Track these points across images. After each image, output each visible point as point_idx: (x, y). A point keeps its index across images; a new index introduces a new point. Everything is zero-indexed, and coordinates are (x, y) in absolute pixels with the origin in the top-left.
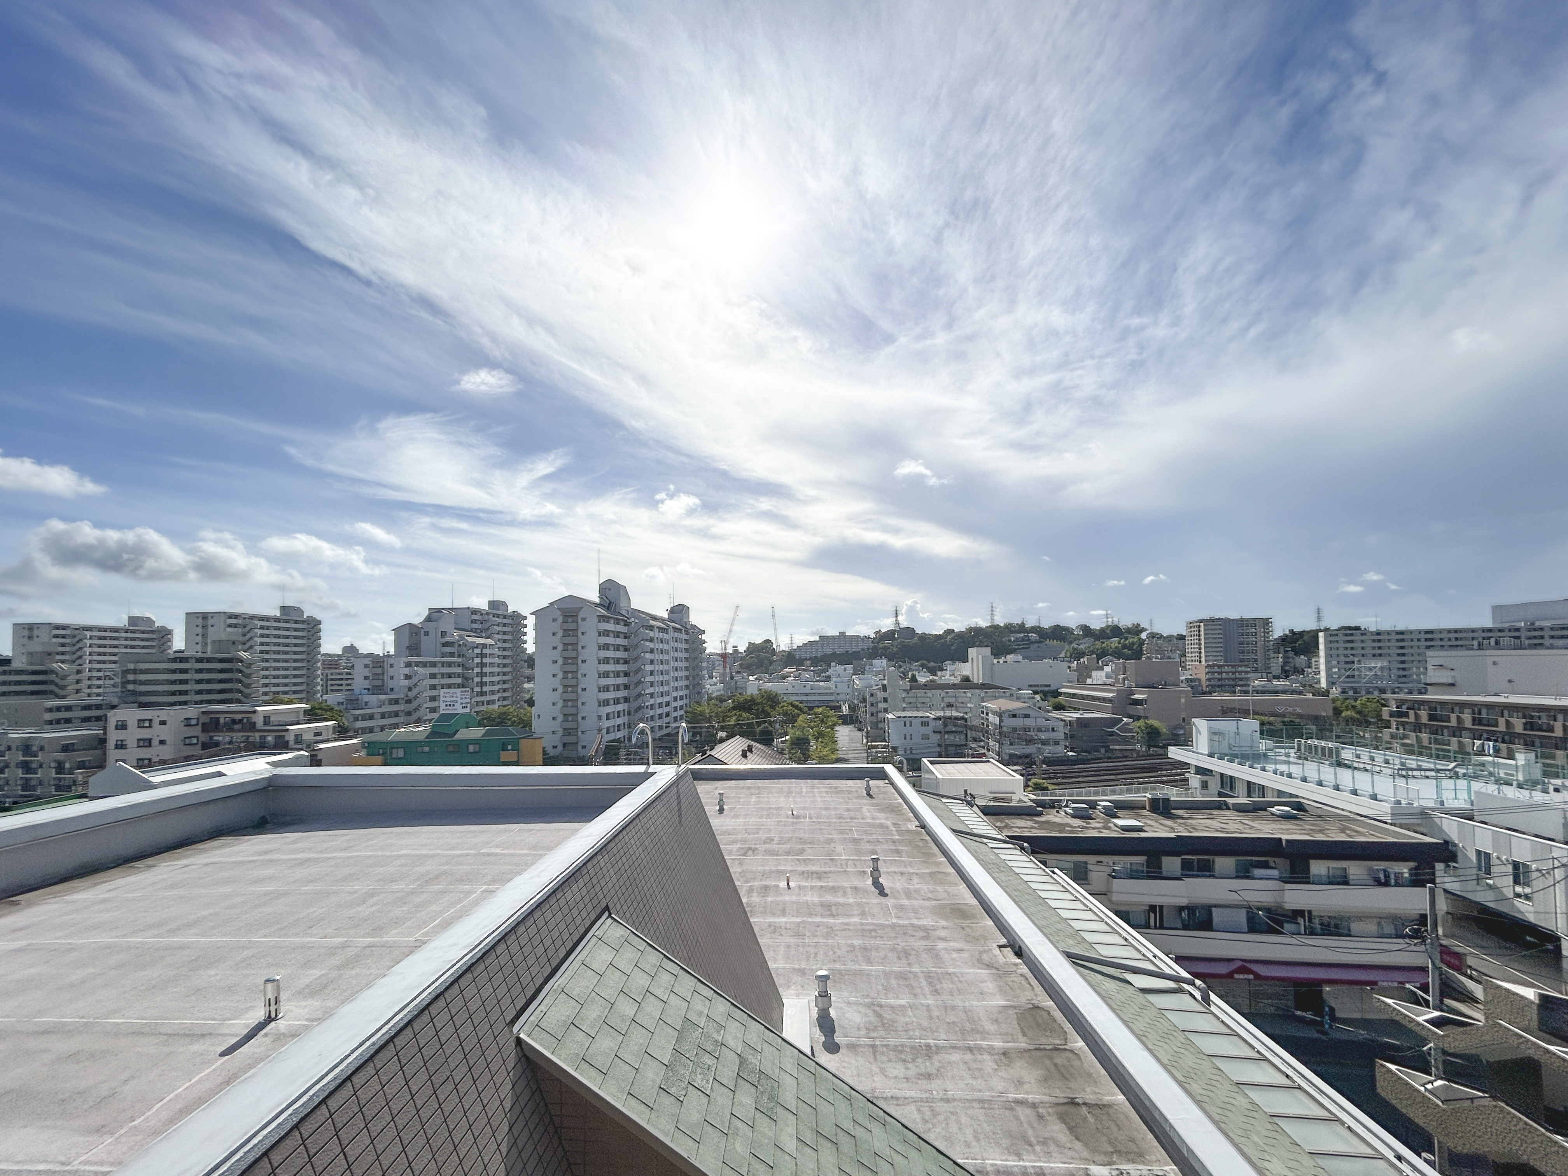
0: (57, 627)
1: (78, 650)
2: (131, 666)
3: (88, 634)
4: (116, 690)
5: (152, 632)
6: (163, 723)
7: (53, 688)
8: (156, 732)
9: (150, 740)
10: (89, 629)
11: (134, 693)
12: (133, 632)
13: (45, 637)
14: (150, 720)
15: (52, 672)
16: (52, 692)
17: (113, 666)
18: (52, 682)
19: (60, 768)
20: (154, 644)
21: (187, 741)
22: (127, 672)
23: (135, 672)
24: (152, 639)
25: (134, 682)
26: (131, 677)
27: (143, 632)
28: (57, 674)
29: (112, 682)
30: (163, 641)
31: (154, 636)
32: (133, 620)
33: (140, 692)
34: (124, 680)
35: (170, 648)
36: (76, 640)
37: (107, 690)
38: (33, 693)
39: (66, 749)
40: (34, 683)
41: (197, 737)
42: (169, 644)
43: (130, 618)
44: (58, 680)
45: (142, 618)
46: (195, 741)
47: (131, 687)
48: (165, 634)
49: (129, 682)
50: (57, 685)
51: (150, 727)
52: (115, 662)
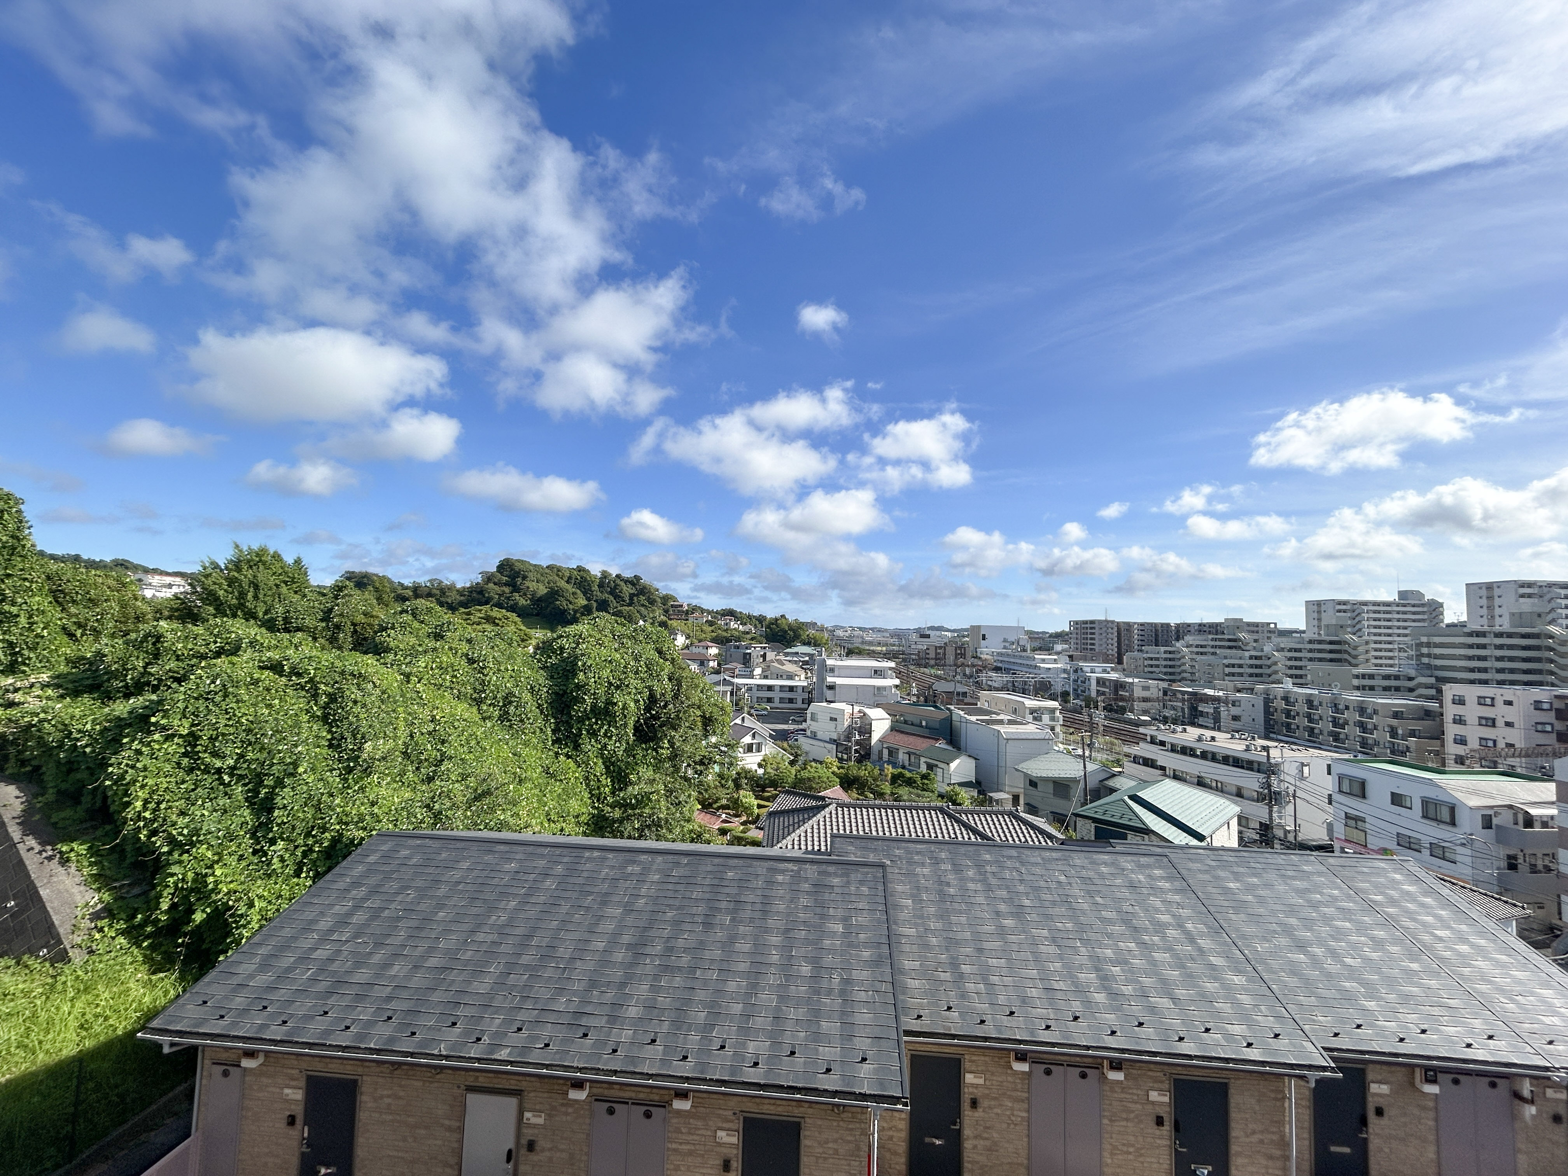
0: (1340, 603)
1: (1357, 623)
2: (1424, 639)
3: (1365, 608)
4: (1411, 662)
5: (1423, 605)
6: (1509, 703)
7: (1346, 656)
8: (1500, 712)
9: (1494, 720)
10: (1365, 604)
11: (1429, 666)
12: (1404, 606)
13: (1331, 612)
14: (1493, 699)
15: (1346, 642)
16: (1346, 660)
17: (1406, 639)
18: (1346, 652)
19: (1393, 733)
20: (1426, 617)
21: (1540, 727)
22: (1420, 645)
23: (1428, 645)
24: (1423, 613)
25: (1429, 655)
26: (1425, 650)
27: (1414, 606)
28: (1349, 644)
29: (1406, 654)
30: (1434, 614)
31: (1425, 609)
32: (1403, 594)
33: (1436, 666)
34: (1418, 653)
35: (1442, 621)
36: (1356, 613)
37: (1402, 662)
38: (1331, 660)
39: (1396, 715)
40: (1331, 651)
41: (1552, 725)
42: (1441, 617)
43: (1399, 592)
44: (1350, 650)
45: (1412, 592)
46: (1549, 728)
47: (1425, 660)
48: (1435, 608)
49: (1422, 655)
50: (1349, 654)
51: (1493, 705)
52: (1406, 635)
